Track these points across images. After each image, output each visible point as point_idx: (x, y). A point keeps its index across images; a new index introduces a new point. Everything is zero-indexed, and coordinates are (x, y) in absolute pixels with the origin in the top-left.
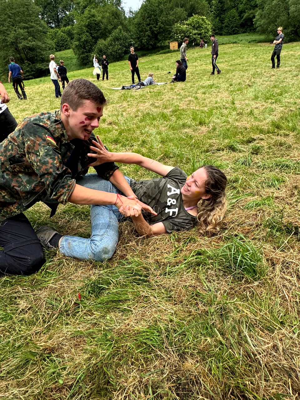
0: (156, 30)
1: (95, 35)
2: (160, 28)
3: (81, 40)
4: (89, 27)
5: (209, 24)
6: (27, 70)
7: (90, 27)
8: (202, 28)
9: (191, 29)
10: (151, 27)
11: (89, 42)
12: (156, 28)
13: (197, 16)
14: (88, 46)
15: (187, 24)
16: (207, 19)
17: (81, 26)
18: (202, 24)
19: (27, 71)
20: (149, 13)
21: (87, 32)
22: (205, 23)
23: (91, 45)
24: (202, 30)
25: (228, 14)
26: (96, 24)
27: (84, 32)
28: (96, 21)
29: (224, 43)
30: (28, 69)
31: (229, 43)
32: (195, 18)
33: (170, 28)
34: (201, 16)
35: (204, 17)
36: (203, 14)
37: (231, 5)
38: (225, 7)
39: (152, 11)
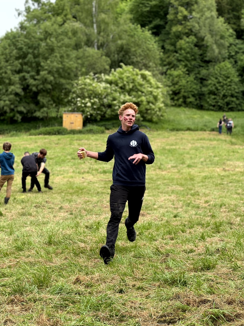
0: (34, 85)
2: (45, 81)
5: (158, 88)
8: (142, 92)
9: (116, 91)
10: (24, 77)
12: (35, 79)
13: (130, 68)
15: (107, 82)
16: (154, 76)
18: (141, 85)
20: (21, 49)
22: (150, 84)
24: (139, 97)
29: (192, 127)
31: (202, 130)
32: (125, 71)
33: (68, 84)
34: (141, 70)
35: (147, 73)
36: (147, 67)
37: (220, 53)
38: (209, 55)
39: (29, 48)
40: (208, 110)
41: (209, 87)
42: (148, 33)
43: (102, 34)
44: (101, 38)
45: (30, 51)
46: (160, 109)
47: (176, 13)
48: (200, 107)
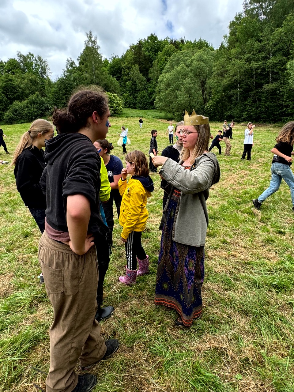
1: (12, 97)
5: (120, 100)
8: (114, 102)
13: (109, 93)
16: (118, 96)
18: (114, 100)
20: (65, 85)
22: (117, 99)
24: (113, 104)
25: (140, 94)
26: (13, 87)
28: (13, 85)
29: (133, 116)
31: (137, 117)
34: (113, 94)
35: (115, 95)
36: (115, 93)
37: (141, 87)
38: (138, 88)
39: (68, 84)
40: (138, 109)
41: (138, 101)
42: (115, 79)
43: (97, 79)
44: (97, 80)
45: (69, 86)
46: (121, 109)
47: (125, 71)
48: (135, 108)
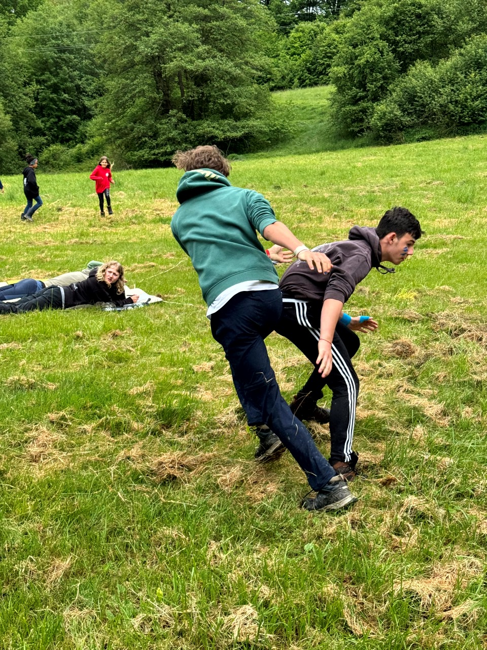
3: (356, 62)
4: (394, 24)
6: (171, 135)
7: (399, 23)
11: (383, 68)
14: (376, 80)
17: (366, 21)
19: (169, 139)
21: (383, 37)
23: (385, 78)
27: (373, 38)
30: (174, 133)
